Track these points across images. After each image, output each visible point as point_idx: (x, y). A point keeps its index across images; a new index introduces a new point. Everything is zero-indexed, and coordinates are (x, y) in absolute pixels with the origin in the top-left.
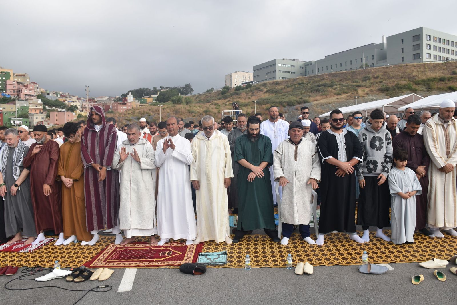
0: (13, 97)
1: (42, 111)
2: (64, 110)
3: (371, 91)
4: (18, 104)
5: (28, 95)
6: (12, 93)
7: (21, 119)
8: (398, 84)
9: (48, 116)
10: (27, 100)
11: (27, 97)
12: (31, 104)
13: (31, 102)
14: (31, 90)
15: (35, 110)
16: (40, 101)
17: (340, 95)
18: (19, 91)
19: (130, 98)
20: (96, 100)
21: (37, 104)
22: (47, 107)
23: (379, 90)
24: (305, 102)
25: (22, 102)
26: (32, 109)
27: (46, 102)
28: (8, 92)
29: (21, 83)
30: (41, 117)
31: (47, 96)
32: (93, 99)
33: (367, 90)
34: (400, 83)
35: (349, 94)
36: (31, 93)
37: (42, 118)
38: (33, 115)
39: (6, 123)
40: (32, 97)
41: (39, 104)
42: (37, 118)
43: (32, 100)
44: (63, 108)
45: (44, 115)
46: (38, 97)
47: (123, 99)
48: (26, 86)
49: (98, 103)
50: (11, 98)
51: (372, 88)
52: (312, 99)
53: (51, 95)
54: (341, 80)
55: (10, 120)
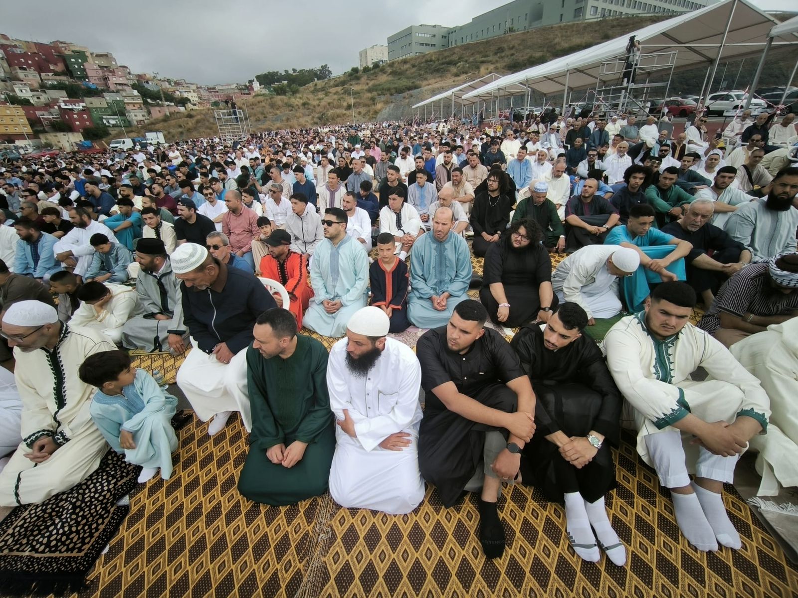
0: (100, 88)
1: (142, 106)
2: (173, 104)
3: (496, 68)
4: (109, 97)
5: (120, 84)
6: (98, 82)
7: (116, 117)
8: (531, 57)
9: (149, 113)
10: (118, 91)
11: (119, 87)
12: (125, 97)
13: (124, 94)
14: (120, 77)
15: (134, 105)
16: (135, 92)
17: (459, 76)
18: (105, 79)
19: (256, 86)
20: (217, 88)
21: (133, 97)
22: (149, 100)
23: (505, 66)
24: (416, 87)
25: (112, 94)
26: (128, 104)
27: (145, 94)
28: (93, 81)
29: (106, 67)
30: (141, 115)
31: (146, 85)
32: (214, 88)
33: (491, 67)
34: (534, 55)
35: (469, 74)
36: (121, 81)
37: (143, 116)
38: (129, 112)
39: (98, 124)
40: (126, 88)
41: (136, 96)
42: (136, 116)
43: (124, 91)
44: (171, 102)
45: (144, 112)
46: (134, 87)
47: (249, 88)
48: (113, 72)
49: (220, 93)
50: (97, 89)
51: (498, 65)
52: (425, 83)
53: (150, 83)
54: (472, 54)
55: (101, 119)
